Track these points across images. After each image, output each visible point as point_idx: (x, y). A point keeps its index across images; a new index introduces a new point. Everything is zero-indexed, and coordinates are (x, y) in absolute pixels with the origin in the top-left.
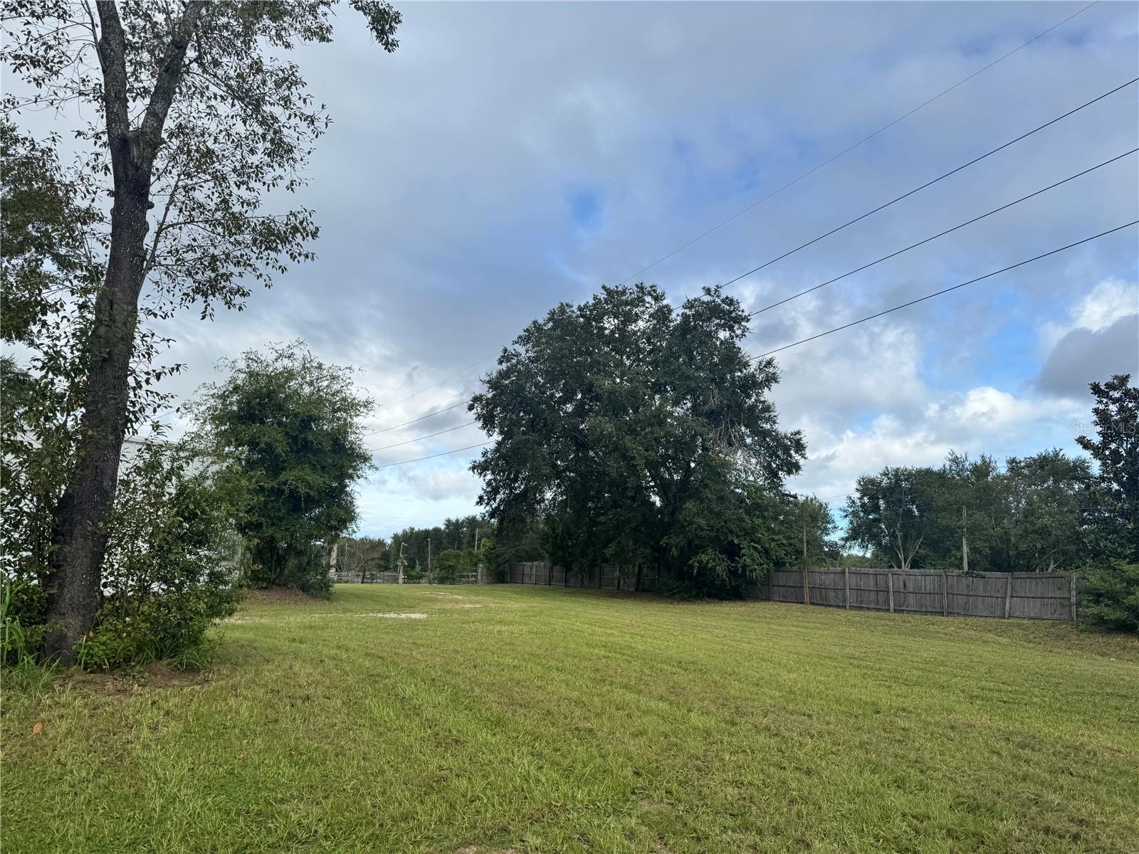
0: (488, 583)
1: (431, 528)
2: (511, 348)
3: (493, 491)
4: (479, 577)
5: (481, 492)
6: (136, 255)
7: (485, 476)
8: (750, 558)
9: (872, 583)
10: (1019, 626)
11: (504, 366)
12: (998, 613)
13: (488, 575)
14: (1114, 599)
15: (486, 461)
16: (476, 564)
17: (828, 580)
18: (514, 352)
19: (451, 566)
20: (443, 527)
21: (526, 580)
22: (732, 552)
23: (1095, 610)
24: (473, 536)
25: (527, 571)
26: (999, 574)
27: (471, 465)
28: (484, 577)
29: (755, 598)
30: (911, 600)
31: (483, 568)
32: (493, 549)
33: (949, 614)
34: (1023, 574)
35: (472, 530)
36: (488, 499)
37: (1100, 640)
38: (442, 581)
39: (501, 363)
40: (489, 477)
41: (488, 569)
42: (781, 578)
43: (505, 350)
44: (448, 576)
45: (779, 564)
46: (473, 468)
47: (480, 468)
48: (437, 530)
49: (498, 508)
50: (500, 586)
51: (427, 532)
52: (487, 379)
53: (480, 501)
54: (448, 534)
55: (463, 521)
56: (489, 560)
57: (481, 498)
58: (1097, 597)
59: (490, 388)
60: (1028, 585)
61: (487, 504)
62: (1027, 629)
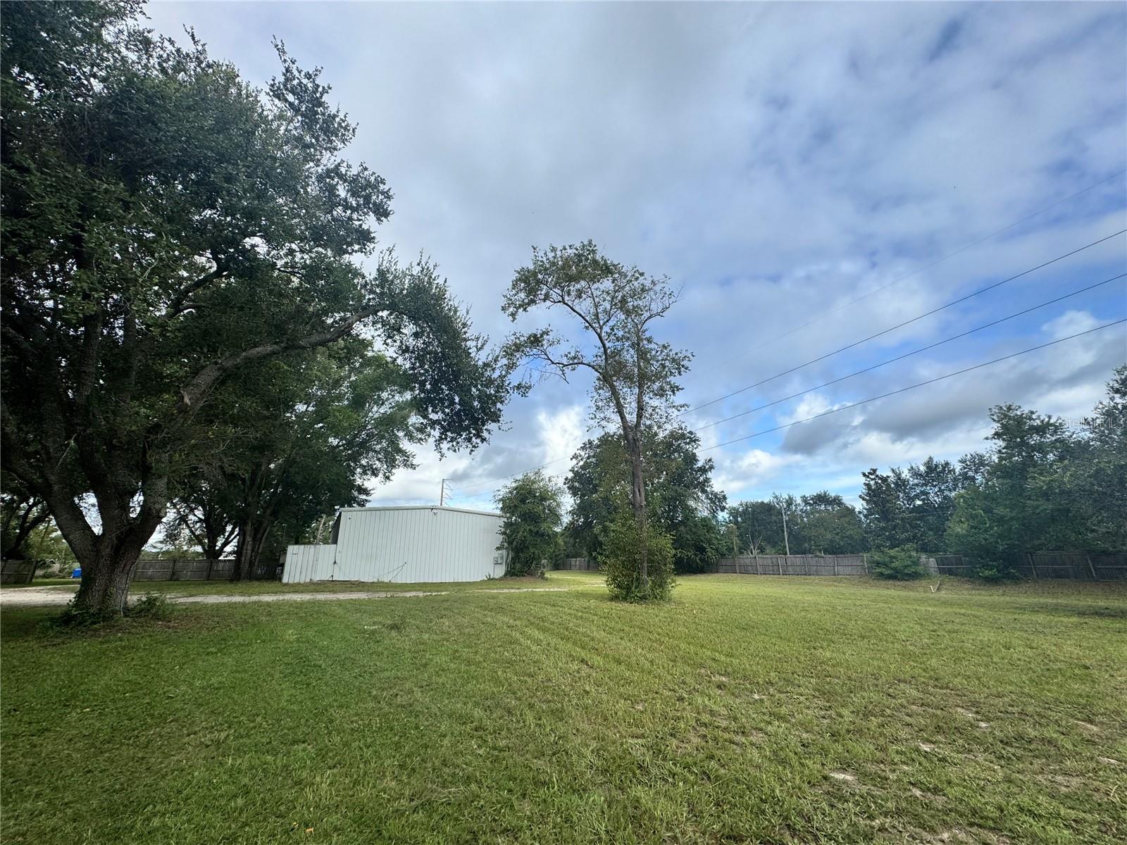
8: (710, 553)
9: (770, 562)
10: (846, 578)
11: (575, 462)
12: (832, 573)
14: (886, 565)
17: (747, 561)
21: (573, 568)
22: (702, 550)
23: (878, 570)
25: (573, 563)
26: (830, 556)
29: (712, 572)
30: (790, 568)
33: (809, 575)
34: (842, 556)
37: (883, 583)
39: (574, 460)
42: (724, 562)
45: (723, 555)
58: (878, 564)
60: (847, 560)
62: (849, 579)
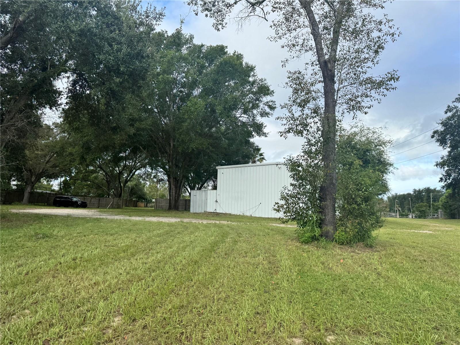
0: (445, 219)
1: (406, 194)
2: (452, 105)
3: (448, 175)
4: (439, 216)
5: (441, 176)
6: (334, 101)
7: (444, 168)
11: (449, 114)
13: (445, 215)
15: (444, 161)
16: (437, 210)
18: (453, 107)
19: (423, 211)
20: (412, 193)
24: (430, 196)
27: (435, 164)
28: (443, 216)
31: (441, 212)
32: (447, 203)
35: (428, 194)
36: (445, 179)
38: (420, 217)
39: (446, 113)
40: (446, 168)
41: (445, 212)
43: (449, 106)
44: (422, 215)
46: (437, 165)
47: (441, 165)
48: (409, 194)
49: (451, 183)
50: (453, 220)
51: (404, 195)
52: (441, 122)
53: (441, 180)
54: (415, 196)
55: (423, 190)
56: (445, 208)
57: (441, 179)
59: (443, 126)
61: (445, 181)
